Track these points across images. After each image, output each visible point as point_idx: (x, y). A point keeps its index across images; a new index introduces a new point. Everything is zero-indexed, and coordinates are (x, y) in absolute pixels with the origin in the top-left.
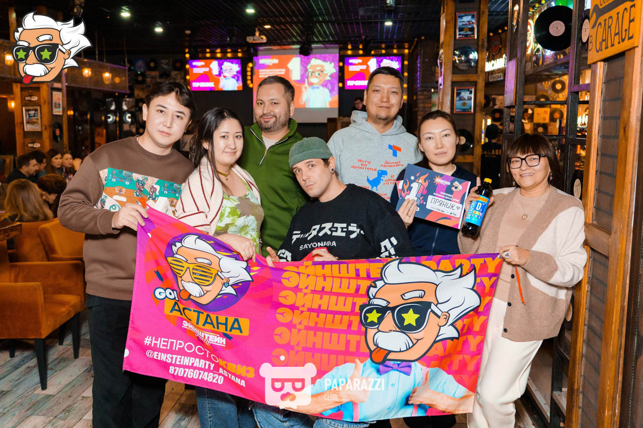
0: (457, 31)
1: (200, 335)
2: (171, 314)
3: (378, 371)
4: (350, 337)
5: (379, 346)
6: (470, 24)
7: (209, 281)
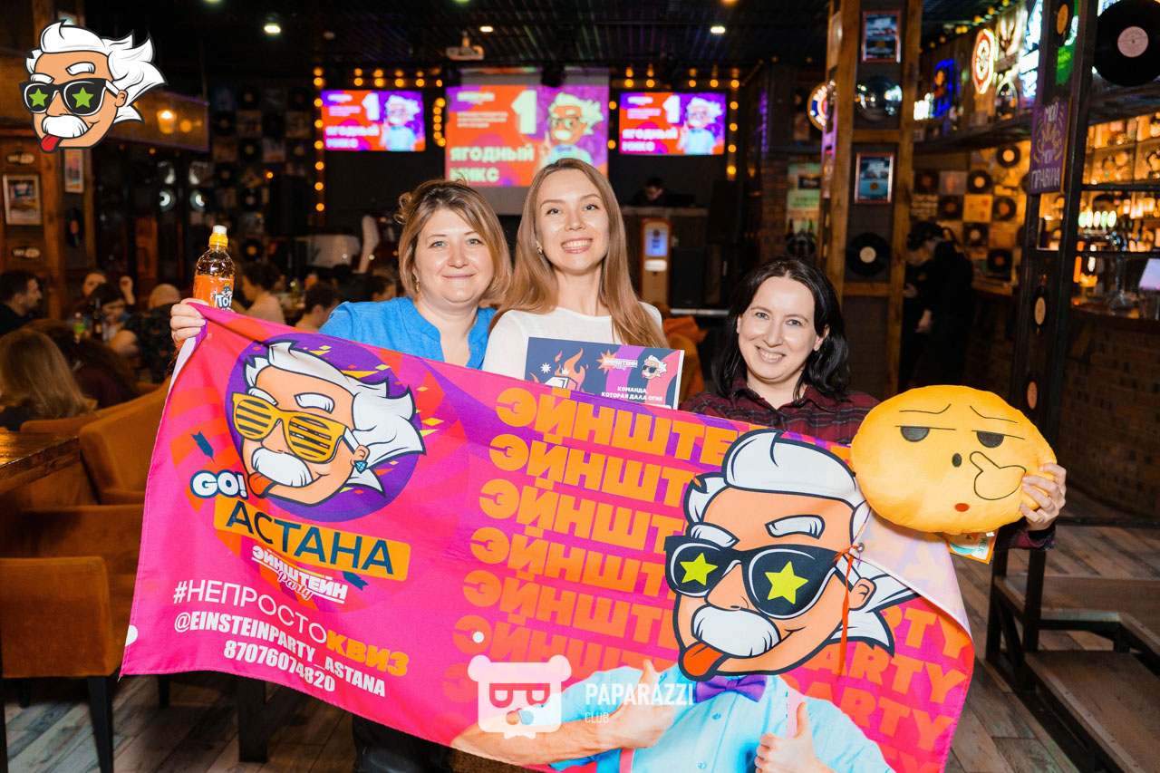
0: (864, 48)
1: (290, 575)
2: (228, 529)
4: (639, 609)
5: (703, 638)
6: (887, 34)
7: (324, 454)
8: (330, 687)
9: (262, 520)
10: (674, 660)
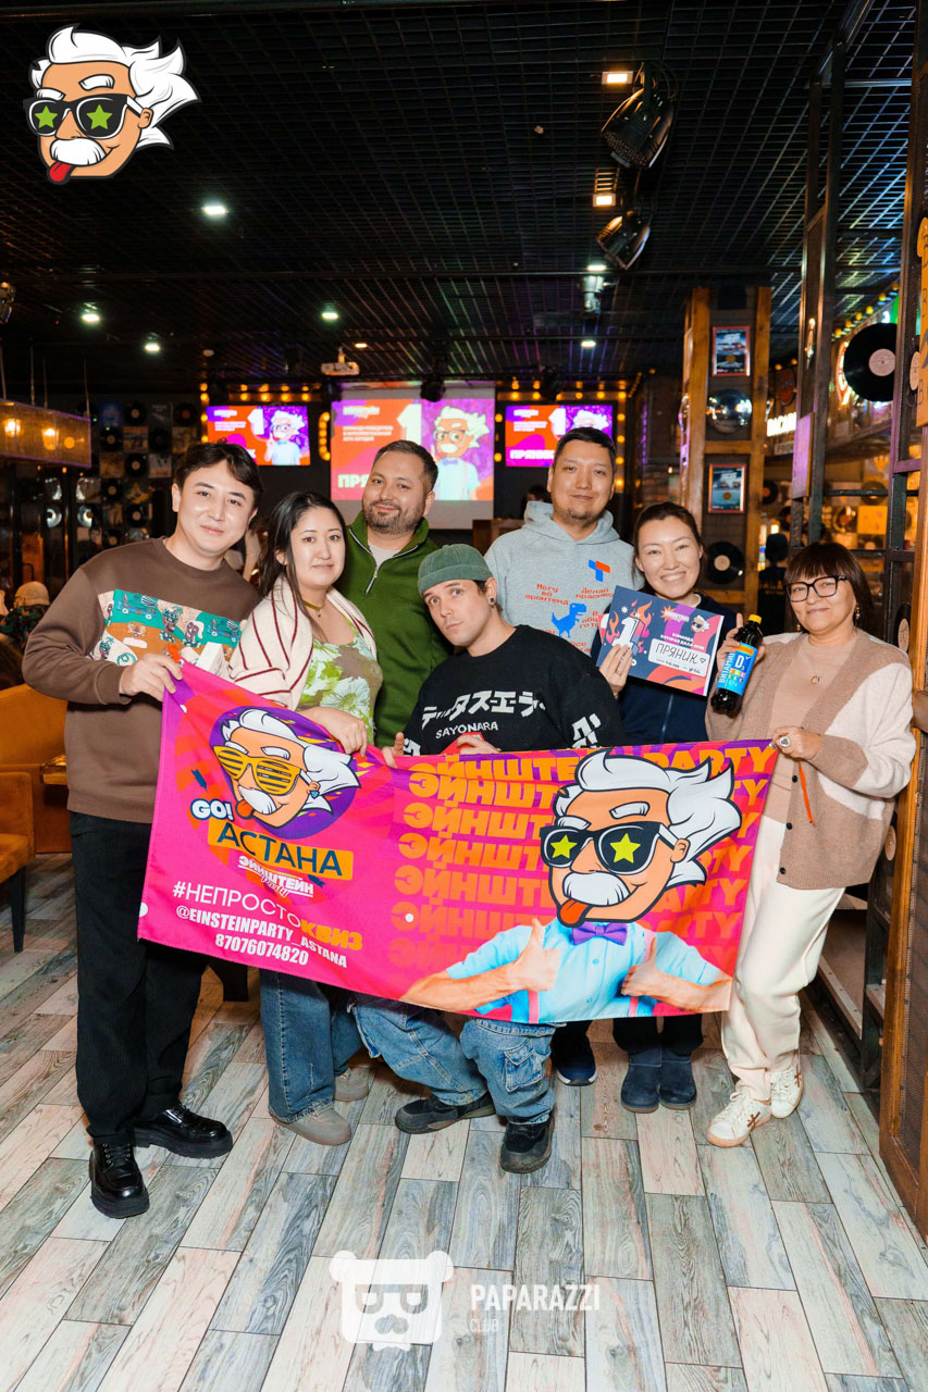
0: (715, 360)
1: (270, 878)
2: (219, 844)
3: (572, 939)
4: (523, 882)
5: (572, 897)
6: (737, 349)
7: (285, 787)
8: (304, 959)
9: (245, 837)
10: (554, 915)
